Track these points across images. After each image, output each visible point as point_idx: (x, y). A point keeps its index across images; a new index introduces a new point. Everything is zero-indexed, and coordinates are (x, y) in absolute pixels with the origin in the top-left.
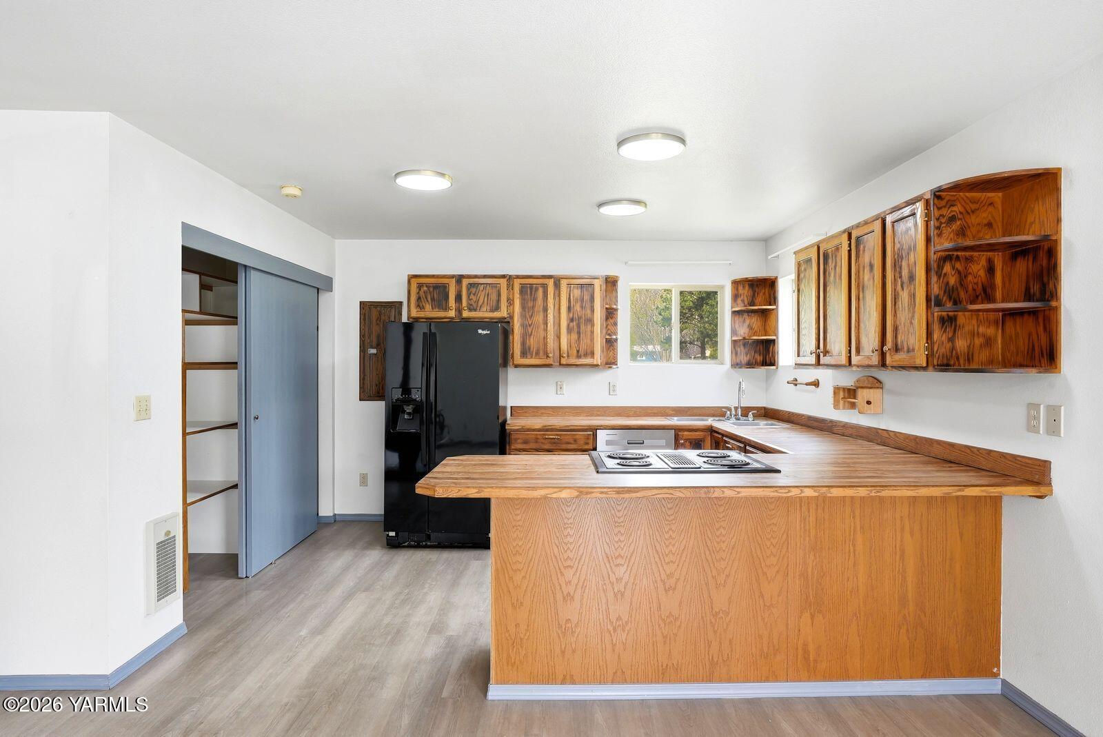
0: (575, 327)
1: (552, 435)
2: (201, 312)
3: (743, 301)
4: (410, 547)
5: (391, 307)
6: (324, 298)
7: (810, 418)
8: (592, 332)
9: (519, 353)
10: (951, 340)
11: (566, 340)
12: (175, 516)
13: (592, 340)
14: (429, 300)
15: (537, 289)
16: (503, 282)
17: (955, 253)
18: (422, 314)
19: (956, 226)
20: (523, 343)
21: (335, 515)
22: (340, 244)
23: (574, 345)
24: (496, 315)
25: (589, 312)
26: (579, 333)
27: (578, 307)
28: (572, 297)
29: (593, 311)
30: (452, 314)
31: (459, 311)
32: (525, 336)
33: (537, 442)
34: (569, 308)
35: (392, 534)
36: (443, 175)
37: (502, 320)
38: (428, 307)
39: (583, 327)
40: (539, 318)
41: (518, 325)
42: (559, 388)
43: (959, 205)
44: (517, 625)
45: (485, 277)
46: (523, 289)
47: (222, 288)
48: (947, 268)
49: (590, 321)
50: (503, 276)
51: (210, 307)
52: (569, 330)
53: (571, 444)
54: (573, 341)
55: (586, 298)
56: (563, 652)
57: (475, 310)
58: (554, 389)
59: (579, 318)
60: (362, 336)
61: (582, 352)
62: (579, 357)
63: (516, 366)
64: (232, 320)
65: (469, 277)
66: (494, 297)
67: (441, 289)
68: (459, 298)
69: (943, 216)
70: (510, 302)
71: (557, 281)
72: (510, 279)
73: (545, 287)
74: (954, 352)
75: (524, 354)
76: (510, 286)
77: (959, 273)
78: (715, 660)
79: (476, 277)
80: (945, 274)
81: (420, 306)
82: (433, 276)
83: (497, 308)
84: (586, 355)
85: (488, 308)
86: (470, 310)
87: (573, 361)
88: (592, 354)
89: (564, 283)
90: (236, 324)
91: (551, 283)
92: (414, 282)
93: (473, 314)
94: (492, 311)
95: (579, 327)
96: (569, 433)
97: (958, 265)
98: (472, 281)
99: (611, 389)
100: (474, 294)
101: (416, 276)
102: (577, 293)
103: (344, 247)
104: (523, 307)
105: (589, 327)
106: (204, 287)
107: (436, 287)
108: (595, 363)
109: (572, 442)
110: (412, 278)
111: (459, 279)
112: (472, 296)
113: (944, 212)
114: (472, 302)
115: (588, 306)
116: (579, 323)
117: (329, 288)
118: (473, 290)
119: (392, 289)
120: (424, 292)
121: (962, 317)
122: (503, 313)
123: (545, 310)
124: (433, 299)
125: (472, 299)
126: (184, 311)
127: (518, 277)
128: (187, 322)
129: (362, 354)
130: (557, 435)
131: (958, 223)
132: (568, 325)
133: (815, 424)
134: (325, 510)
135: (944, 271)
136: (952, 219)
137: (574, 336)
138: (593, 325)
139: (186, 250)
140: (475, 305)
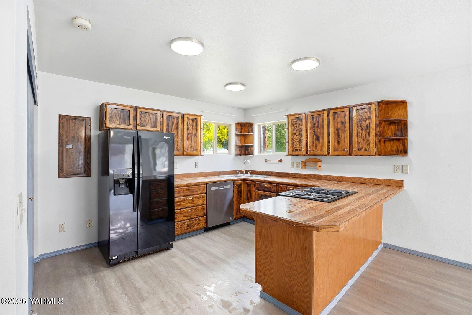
0: (190, 138)
1: (190, 188)
3: (239, 131)
4: (124, 262)
5: (83, 120)
7: (277, 173)
8: (197, 140)
11: (186, 143)
13: (196, 143)
14: (118, 118)
15: (174, 119)
16: (158, 113)
18: (113, 126)
23: (190, 146)
24: (155, 129)
25: (195, 131)
26: (191, 140)
27: (191, 129)
28: (189, 124)
29: (197, 131)
30: (131, 127)
31: (135, 126)
33: (183, 192)
34: (188, 129)
37: (157, 132)
38: (117, 122)
39: (193, 137)
40: (175, 132)
45: (149, 109)
46: (168, 118)
49: (196, 135)
52: (188, 139)
53: (197, 191)
54: (189, 144)
55: (194, 124)
57: (144, 126)
59: (192, 133)
60: (61, 137)
61: (192, 149)
62: (191, 151)
65: (141, 108)
66: (154, 120)
67: (125, 113)
68: (135, 119)
70: (162, 123)
71: (183, 115)
72: (161, 112)
73: (177, 118)
79: (144, 108)
81: (111, 121)
83: (156, 126)
84: (194, 150)
85: (151, 125)
86: (141, 126)
87: (188, 152)
88: (197, 150)
89: (185, 118)
91: (180, 116)
92: (109, 107)
93: (143, 128)
94: (153, 127)
96: (197, 186)
98: (142, 110)
99: (196, 165)
100: (143, 118)
101: (109, 104)
102: (191, 122)
104: (168, 125)
105: (195, 138)
107: (122, 111)
108: (198, 154)
109: (198, 190)
110: (107, 104)
111: (136, 108)
112: (142, 119)
114: (142, 122)
115: (195, 128)
118: (143, 115)
120: (115, 113)
122: (158, 129)
123: (178, 128)
124: (120, 118)
125: (142, 120)
127: (165, 111)
129: (61, 148)
130: (192, 188)
132: (187, 137)
133: (282, 175)
137: (190, 141)
138: (197, 137)
140: (144, 123)
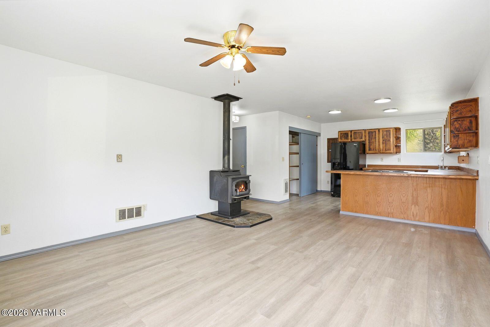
2: (292, 143)
4: (337, 197)
5: (335, 139)
6: (318, 138)
8: (390, 143)
9: (368, 149)
10: (457, 141)
11: (382, 146)
12: (288, 179)
13: (390, 146)
15: (373, 133)
16: (363, 131)
17: (458, 119)
18: (342, 141)
19: (458, 112)
20: (369, 147)
21: (321, 190)
22: (322, 125)
23: (384, 147)
24: (362, 140)
25: (389, 138)
26: (386, 144)
27: (385, 137)
28: (383, 134)
29: (390, 137)
30: (349, 140)
31: (351, 139)
32: (370, 146)
34: (383, 137)
35: (333, 193)
36: (339, 110)
37: (363, 141)
38: (343, 139)
39: (387, 142)
40: (373, 140)
41: (368, 142)
42: (382, 159)
43: (460, 107)
44: (346, 200)
45: (358, 130)
46: (369, 133)
47: (296, 137)
48: (455, 123)
49: (389, 140)
50: (363, 130)
51: (294, 141)
52: (383, 143)
55: (388, 134)
56: (355, 207)
57: (356, 139)
58: (380, 160)
59: (386, 140)
60: (328, 147)
61: (387, 149)
62: (386, 150)
63: (367, 153)
64: (297, 144)
65: (354, 130)
66: (361, 135)
67: (347, 134)
68: (351, 136)
69: (454, 110)
70: (365, 136)
71: (379, 130)
72: (365, 130)
73: (375, 132)
74: (458, 144)
75: (370, 150)
76: (365, 132)
77: (460, 124)
78: (390, 212)
79: (356, 130)
80: (455, 125)
81: (341, 139)
82: (344, 131)
83: (362, 138)
84: (388, 150)
87: (384, 152)
88: (390, 150)
89: (381, 131)
90: (298, 145)
91: (377, 131)
92: (340, 133)
93: (355, 140)
94: (360, 139)
95: (386, 142)
97: (459, 122)
98: (355, 131)
99: (399, 160)
101: (340, 131)
102: (385, 133)
103: (323, 125)
104: (369, 137)
105: (389, 142)
106: (293, 137)
107: (345, 134)
108: (391, 152)
110: (339, 132)
111: (351, 131)
113: (454, 109)
114: (355, 137)
115: (389, 136)
116: (386, 141)
117: (320, 136)
118: (355, 134)
119: (335, 135)
120: (342, 135)
121: (460, 135)
122: (363, 139)
123: (375, 138)
124: (344, 137)
126: (289, 142)
127: (368, 130)
128: (290, 145)
129: (328, 151)
131: (459, 111)
134: (319, 189)
135: (455, 124)
136: (457, 111)
137: (384, 145)
138: (390, 142)
139: (290, 131)
